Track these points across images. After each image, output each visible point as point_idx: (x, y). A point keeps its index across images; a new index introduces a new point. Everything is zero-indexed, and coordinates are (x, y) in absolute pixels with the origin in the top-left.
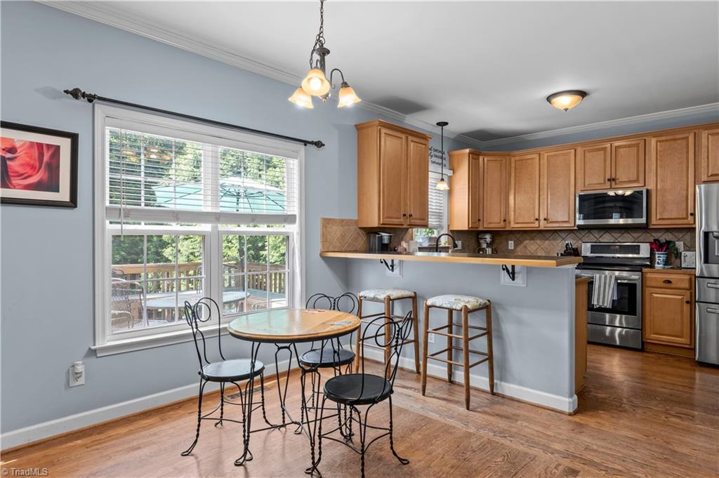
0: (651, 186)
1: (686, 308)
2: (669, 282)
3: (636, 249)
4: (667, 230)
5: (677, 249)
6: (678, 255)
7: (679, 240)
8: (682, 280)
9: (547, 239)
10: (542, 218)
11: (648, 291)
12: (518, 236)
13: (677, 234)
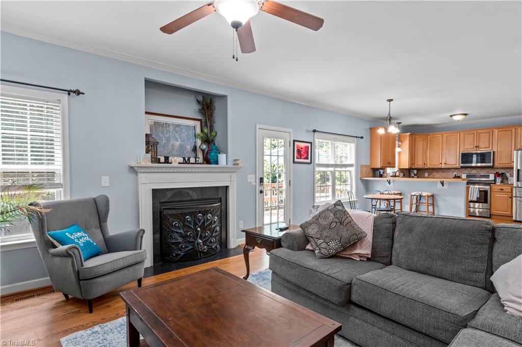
0: (495, 150)
1: (510, 200)
2: (502, 189)
3: (488, 176)
4: (502, 168)
5: (506, 177)
6: (507, 179)
7: (508, 173)
8: (508, 189)
9: (445, 172)
10: (443, 163)
11: (493, 193)
12: (430, 171)
13: (507, 170)
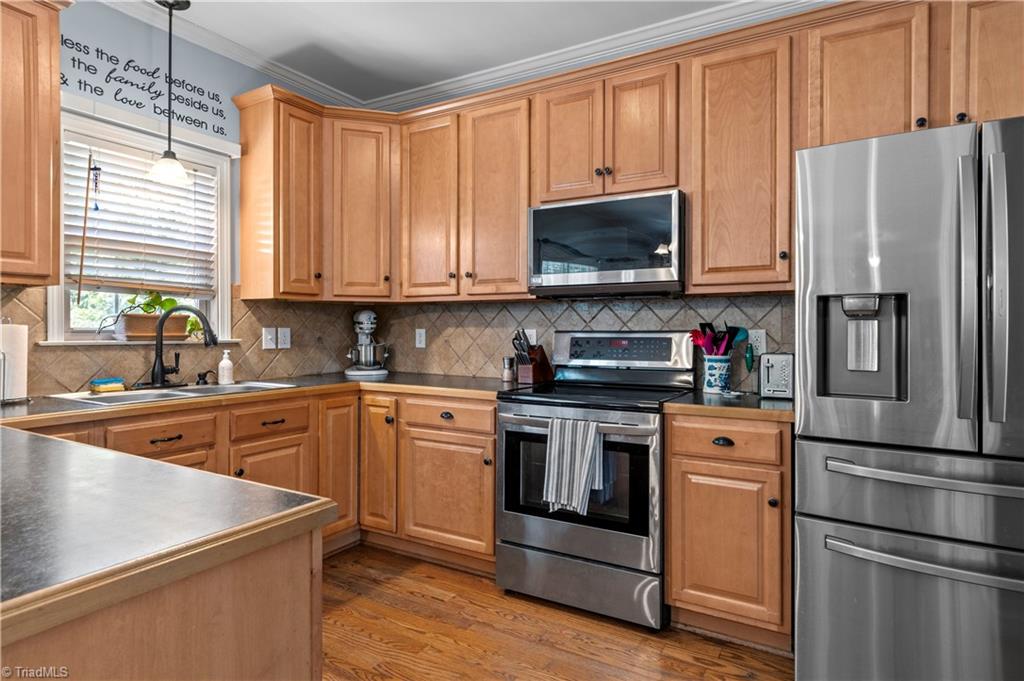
0: (691, 186)
1: (771, 517)
2: (729, 443)
3: (663, 348)
4: (733, 299)
5: (751, 349)
6: (754, 363)
7: (756, 326)
8: (760, 437)
9: (488, 325)
10: (463, 272)
11: (677, 464)
12: (434, 316)
13: (750, 311)
